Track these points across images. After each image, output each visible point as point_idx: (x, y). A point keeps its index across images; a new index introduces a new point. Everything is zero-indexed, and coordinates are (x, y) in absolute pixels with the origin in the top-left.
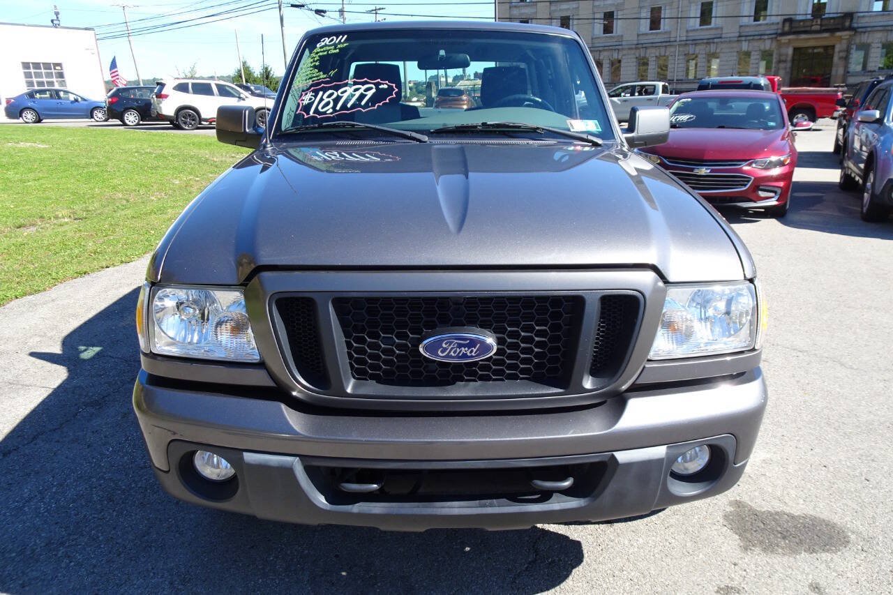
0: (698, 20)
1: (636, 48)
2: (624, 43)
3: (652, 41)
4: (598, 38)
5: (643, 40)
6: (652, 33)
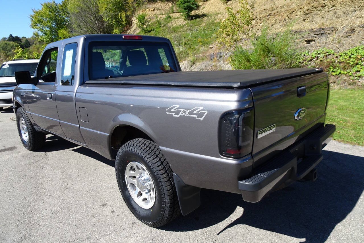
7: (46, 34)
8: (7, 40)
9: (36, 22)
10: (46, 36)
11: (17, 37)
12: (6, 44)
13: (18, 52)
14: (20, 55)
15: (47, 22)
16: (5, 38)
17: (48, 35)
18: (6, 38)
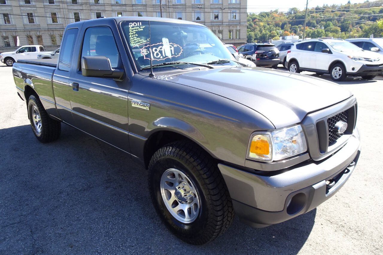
0: (74, 20)
1: (48, 31)
2: (41, 28)
3: (55, 28)
4: (27, 25)
5: (51, 27)
6: (54, 24)
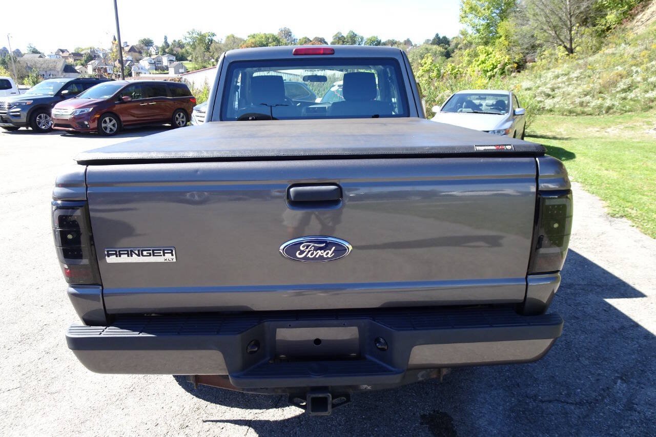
7: (478, 31)
8: (431, 42)
9: (468, 11)
10: (478, 35)
11: (445, 38)
12: (427, 49)
13: (425, 63)
14: (428, 68)
15: (484, 9)
16: (428, 40)
17: (482, 31)
18: (430, 40)
